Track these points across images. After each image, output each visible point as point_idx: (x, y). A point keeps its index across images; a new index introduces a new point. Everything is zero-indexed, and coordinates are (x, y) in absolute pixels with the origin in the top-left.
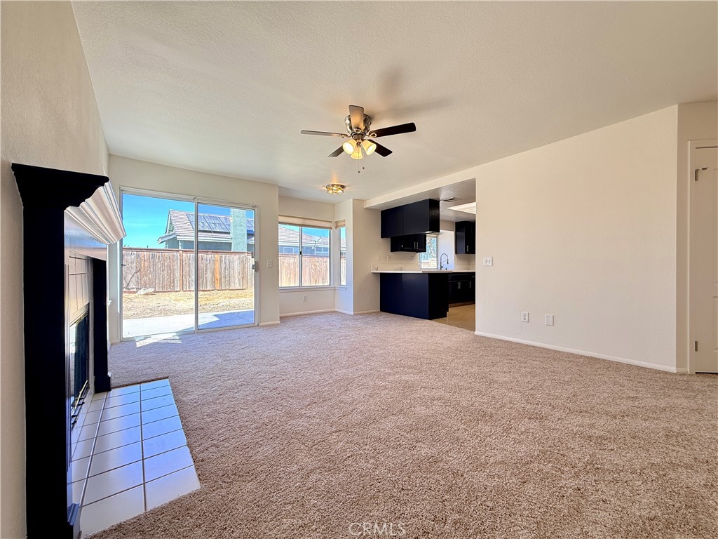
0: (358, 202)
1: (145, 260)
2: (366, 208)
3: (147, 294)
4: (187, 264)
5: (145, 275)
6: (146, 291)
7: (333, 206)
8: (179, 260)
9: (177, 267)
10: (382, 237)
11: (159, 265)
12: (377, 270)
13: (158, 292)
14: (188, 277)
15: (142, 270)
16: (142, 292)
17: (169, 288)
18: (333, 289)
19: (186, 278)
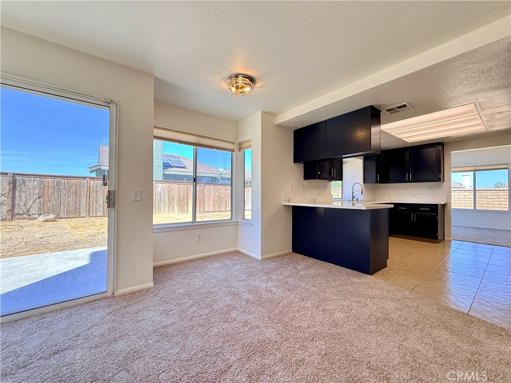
0: (268, 115)
1: (48, 187)
2: (276, 125)
3: (46, 221)
4: (95, 190)
5: (49, 201)
6: (46, 218)
7: (236, 123)
8: (86, 187)
9: (84, 193)
10: (295, 162)
11: (64, 192)
12: (289, 201)
13: (61, 218)
14: (95, 203)
15: (46, 196)
16: (42, 218)
17: (75, 213)
18: (235, 223)
19: (93, 204)
